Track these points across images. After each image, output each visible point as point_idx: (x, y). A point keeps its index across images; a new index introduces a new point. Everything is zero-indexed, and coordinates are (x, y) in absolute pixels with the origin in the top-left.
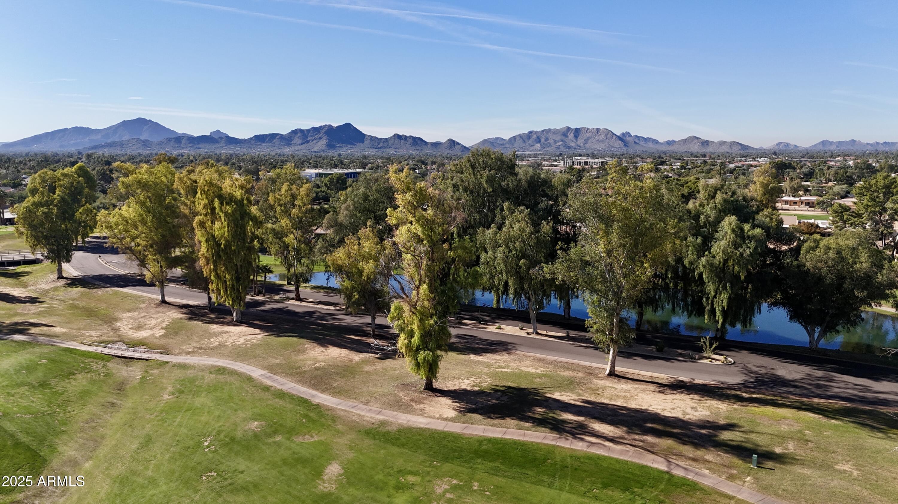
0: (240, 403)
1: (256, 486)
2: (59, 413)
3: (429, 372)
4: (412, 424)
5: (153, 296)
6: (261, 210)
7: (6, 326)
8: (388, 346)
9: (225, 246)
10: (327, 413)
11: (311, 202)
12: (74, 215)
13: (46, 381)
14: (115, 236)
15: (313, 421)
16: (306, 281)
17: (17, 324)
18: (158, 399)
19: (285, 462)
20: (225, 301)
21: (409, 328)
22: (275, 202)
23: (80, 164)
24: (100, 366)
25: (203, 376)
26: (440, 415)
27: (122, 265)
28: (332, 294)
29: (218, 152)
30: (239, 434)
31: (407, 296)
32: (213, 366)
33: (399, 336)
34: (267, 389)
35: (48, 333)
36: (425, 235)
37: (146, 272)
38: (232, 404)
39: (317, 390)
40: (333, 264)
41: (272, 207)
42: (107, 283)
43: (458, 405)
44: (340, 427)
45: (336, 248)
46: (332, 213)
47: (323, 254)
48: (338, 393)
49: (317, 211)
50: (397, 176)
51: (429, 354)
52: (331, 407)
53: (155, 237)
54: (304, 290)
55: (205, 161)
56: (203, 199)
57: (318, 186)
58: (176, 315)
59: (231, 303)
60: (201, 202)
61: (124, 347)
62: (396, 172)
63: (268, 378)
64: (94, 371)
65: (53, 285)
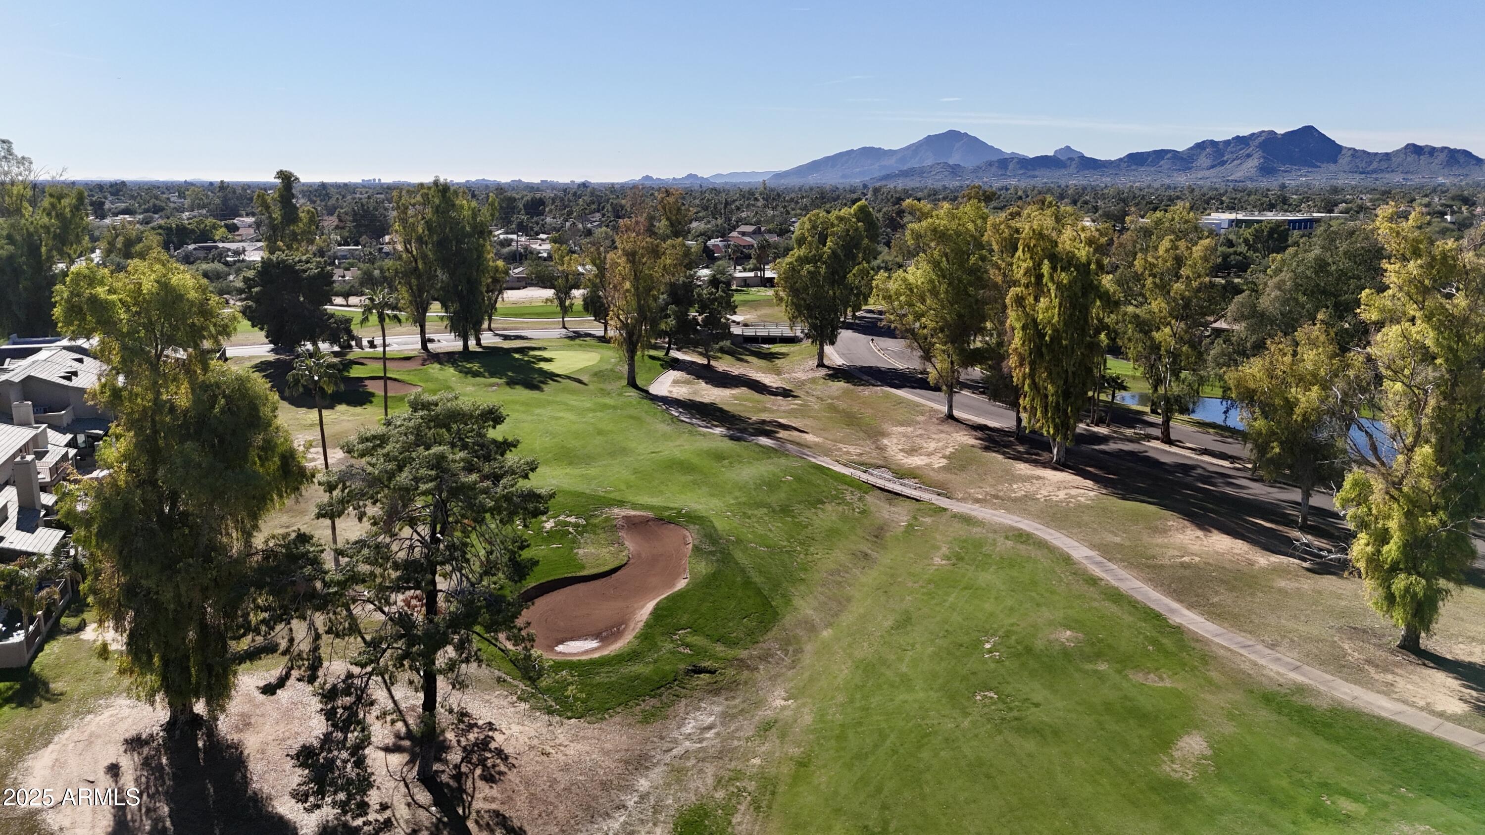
0: (1047, 595)
1: (1056, 733)
2: (800, 553)
3: (1414, 615)
4: (1360, 704)
5: (936, 406)
6: (1119, 283)
7: (752, 424)
8: (1330, 552)
9: (1051, 339)
10: (1193, 645)
11: (1211, 272)
12: (845, 277)
13: (788, 506)
14: (894, 311)
15: (1167, 653)
16: (1184, 410)
17: (764, 422)
18: (926, 562)
19: (1108, 708)
20: (1041, 428)
21: (1380, 526)
22: (1145, 269)
23: (863, 202)
24: (856, 498)
25: (994, 540)
26: (1428, 704)
27: (899, 355)
28: (1230, 440)
29: (1063, 183)
30: (1039, 644)
31: (1383, 464)
32: (1012, 528)
33: (1355, 537)
34: (1093, 581)
35: (798, 440)
36: (1442, 347)
37: (930, 369)
38: (1033, 594)
39: (1180, 601)
40: (1237, 387)
41: (1138, 278)
42: (877, 379)
43: (1474, 693)
44: (1214, 675)
45: (1248, 358)
46: (1247, 292)
47: (1219, 365)
48: (1219, 616)
49: (1220, 288)
50: (1394, 226)
51: (1418, 583)
52: (1202, 636)
53: (948, 316)
54: (1179, 425)
55: (1040, 197)
56: (1025, 261)
57: (1230, 244)
58: (966, 439)
59: (1052, 432)
60: (1021, 264)
61: (889, 475)
62: (1391, 219)
63: (1098, 564)
64: (849, 504)
65: (811, 375)
